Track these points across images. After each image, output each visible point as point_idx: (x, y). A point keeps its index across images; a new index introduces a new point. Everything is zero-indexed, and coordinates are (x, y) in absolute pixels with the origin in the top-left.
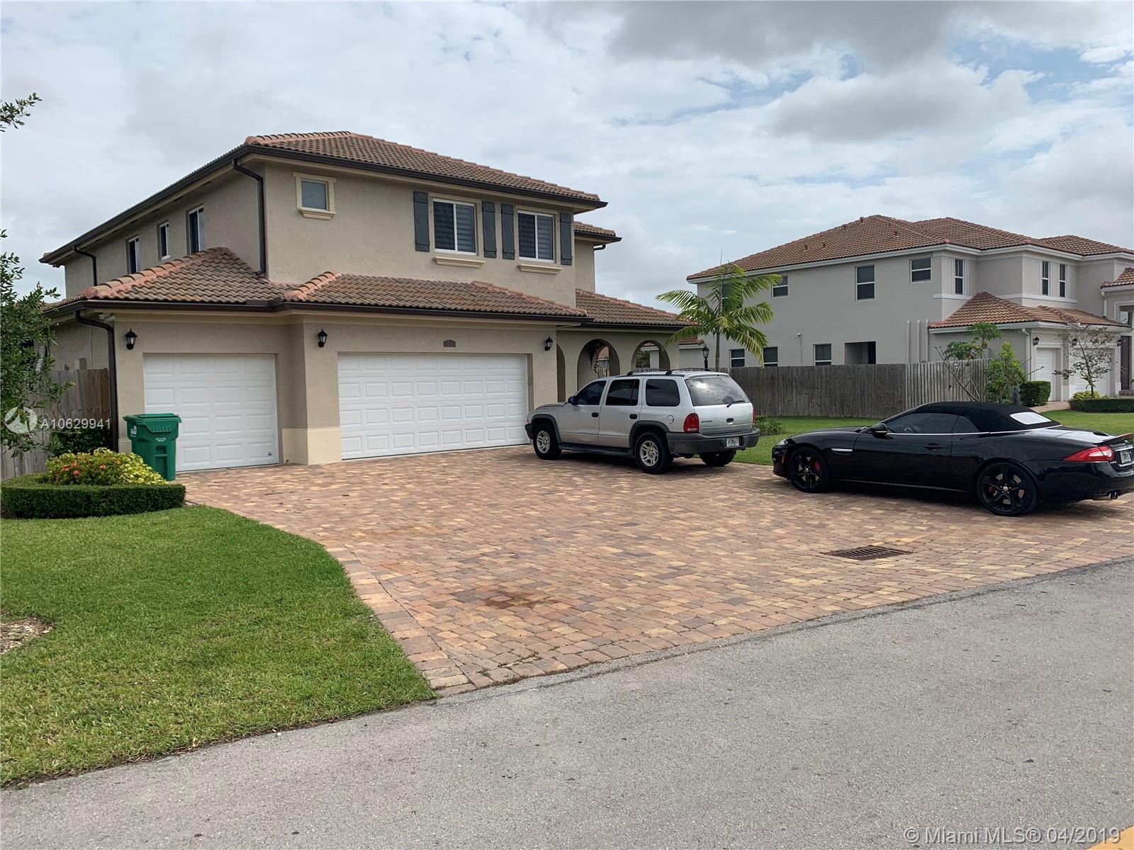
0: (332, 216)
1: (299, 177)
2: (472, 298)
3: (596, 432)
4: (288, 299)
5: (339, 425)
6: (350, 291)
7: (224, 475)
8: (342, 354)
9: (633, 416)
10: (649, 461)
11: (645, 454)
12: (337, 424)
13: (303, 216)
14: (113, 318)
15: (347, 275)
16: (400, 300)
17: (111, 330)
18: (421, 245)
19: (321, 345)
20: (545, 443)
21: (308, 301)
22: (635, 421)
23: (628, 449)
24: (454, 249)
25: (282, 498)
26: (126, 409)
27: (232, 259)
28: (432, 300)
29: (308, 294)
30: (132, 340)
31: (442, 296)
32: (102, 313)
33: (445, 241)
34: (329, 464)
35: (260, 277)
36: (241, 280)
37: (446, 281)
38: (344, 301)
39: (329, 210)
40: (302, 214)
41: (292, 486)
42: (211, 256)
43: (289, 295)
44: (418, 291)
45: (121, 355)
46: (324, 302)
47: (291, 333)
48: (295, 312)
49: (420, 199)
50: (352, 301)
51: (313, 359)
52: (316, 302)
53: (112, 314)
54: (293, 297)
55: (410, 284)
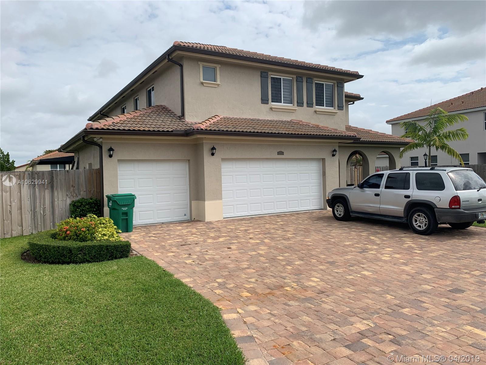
0: (218, 85)
1: (201, 64)
2: (293, 128)
3: (378, 206)
4: (196, 129)
5: (221, 199)
6: (228, 124)
7: (160, 228)
8: (224, 160)
9: (407, 197)
10: (420, 226)
11: (416, 221)
12: (221, 198)
13: (204, 86)
14: (101, 140)
15: (226, 117)
16: (255, 129)
17: (101, 147)
18: (264, 101)
19: (213, 154)
20: (340, 211)
21: (206, 130)
22: (408, 200)
23: (402, 217)
24: (281, 102)
25: (190, 249)
26: (108, 191)
27: (167, 110)
28: (272, 129)
29: (206, 126)
30: (112, 152)
31: (277, 127)
32: (95, 137)
33: (277, 98)
34: (216, 221)
35: (181, 119)
36: (171, 120)
37: (277, 119)
38: (225, 130)
39: (217, 82)
40: (203, 84)
41: (197, 239)
42: (156, 109)
43: (195, 127)
44: (264, 125)
45: (106, 160)
46: (215, 130)
47: (197, 148)
48: (199, 136)
49: (264, 75)
50: (229, 130)
51: (208, 162)
52: (210, 130)
53: (101, 138)
54: (198, 127)
55: (259, 121)
